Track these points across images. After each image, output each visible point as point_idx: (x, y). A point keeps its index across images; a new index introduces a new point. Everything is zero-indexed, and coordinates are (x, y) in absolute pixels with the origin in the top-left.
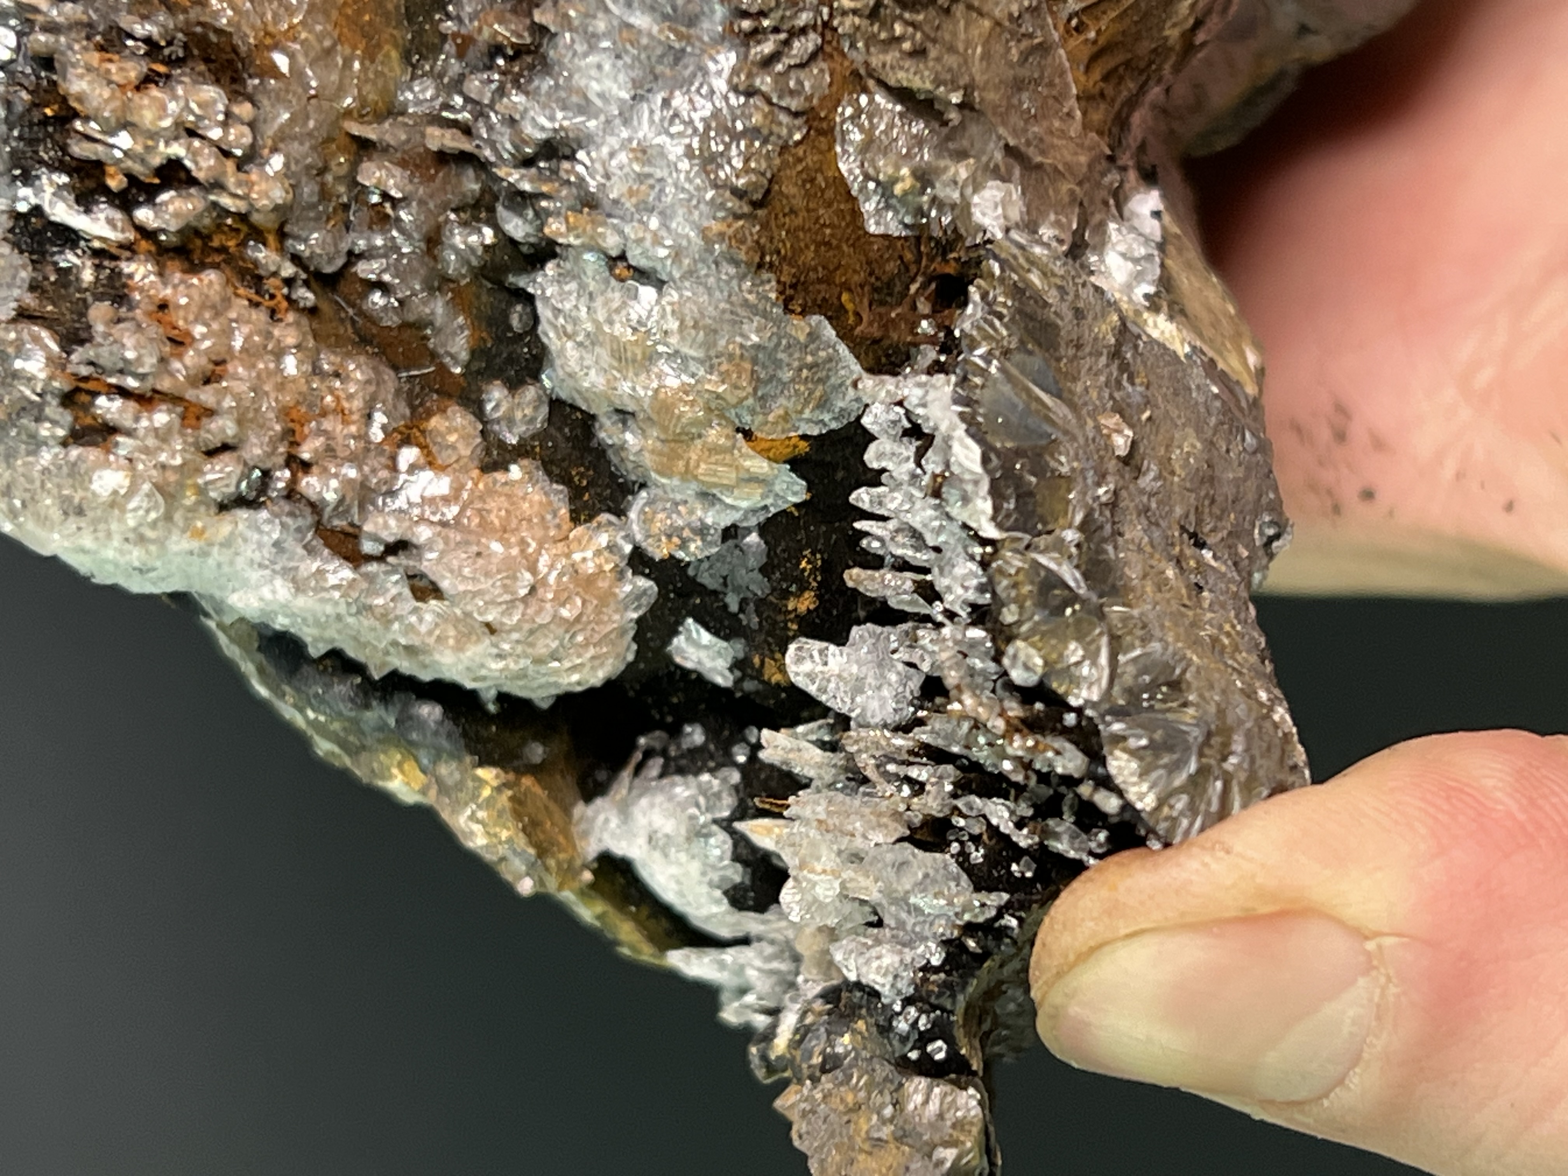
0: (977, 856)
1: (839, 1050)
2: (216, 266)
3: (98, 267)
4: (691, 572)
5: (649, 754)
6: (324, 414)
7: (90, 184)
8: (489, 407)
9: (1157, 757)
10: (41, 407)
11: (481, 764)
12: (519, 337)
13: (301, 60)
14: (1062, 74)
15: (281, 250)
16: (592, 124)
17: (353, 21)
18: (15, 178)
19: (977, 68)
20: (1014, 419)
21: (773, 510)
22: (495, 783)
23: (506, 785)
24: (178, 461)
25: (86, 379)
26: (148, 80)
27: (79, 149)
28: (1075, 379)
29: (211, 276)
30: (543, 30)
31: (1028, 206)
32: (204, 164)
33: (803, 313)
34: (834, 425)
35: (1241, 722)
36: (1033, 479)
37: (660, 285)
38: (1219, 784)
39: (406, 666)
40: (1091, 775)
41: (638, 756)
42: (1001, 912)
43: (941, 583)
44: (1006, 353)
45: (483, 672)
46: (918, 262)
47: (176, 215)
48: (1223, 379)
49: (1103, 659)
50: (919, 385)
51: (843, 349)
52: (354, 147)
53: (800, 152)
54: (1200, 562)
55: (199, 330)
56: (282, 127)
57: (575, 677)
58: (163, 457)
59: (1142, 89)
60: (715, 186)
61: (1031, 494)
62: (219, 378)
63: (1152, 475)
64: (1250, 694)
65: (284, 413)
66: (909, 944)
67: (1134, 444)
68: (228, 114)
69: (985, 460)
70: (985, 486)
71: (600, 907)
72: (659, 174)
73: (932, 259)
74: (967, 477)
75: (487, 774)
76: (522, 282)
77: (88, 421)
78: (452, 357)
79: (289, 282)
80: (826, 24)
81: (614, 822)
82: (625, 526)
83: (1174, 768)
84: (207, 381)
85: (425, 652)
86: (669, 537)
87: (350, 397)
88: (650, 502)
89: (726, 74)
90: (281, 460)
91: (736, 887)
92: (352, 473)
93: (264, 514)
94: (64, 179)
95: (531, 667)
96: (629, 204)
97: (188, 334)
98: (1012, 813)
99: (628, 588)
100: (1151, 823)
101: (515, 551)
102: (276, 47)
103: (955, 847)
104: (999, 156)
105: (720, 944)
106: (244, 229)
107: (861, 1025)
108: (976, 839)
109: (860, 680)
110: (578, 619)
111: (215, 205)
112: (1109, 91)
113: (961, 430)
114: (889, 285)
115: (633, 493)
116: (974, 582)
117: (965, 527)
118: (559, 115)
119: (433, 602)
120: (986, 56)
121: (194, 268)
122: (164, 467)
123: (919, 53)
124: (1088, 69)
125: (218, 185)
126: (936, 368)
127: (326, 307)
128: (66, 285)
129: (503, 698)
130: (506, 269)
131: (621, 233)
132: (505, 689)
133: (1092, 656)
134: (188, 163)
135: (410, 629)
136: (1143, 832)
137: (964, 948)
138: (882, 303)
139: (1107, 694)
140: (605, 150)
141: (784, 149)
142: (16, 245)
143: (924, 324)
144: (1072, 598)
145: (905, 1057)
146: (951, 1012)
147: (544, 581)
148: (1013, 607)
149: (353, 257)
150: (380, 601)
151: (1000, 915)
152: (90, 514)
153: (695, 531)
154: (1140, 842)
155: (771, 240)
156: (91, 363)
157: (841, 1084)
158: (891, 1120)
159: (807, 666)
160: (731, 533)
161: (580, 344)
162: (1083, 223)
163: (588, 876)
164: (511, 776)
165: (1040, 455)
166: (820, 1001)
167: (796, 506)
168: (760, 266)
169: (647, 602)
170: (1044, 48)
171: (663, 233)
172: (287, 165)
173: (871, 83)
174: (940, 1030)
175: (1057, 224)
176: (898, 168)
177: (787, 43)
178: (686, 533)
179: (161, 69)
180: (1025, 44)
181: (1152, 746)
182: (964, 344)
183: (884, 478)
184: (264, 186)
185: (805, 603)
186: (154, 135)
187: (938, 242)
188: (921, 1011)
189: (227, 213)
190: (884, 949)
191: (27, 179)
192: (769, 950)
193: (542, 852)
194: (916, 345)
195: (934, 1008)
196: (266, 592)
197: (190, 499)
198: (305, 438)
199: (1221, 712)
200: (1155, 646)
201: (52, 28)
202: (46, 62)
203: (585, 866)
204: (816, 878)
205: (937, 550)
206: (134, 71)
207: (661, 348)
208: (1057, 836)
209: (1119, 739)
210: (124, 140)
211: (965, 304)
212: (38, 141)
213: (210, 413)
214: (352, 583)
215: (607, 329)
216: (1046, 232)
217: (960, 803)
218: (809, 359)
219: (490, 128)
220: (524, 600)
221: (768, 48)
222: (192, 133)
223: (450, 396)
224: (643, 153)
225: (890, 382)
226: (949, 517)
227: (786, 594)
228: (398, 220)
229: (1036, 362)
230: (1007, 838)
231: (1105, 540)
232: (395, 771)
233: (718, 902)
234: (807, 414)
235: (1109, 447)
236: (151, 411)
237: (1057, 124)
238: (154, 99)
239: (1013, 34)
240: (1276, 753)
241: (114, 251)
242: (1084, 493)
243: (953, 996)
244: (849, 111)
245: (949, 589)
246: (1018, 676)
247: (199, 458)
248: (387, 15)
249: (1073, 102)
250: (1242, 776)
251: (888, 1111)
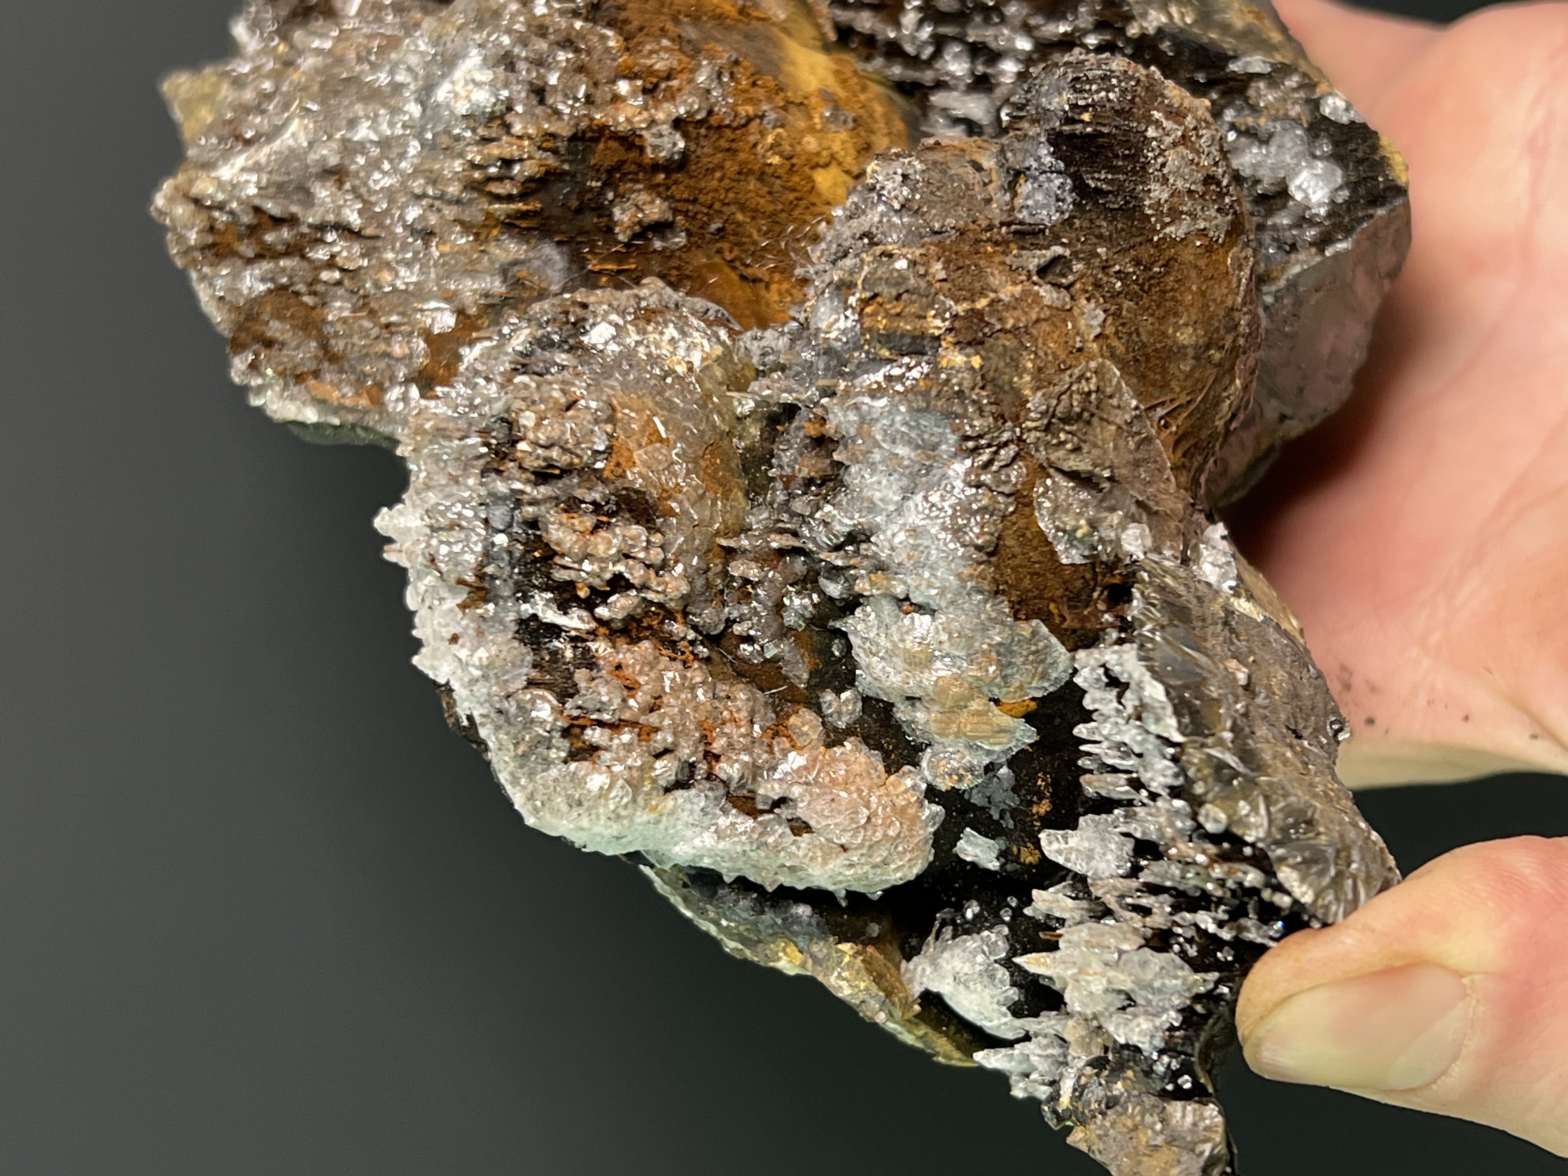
0: (1192, 951)
1: (1116, 1093)
2: (647, 638)
3: (575, 648)
4: (966, 796)
5: (944, 924)
6: (724, 723)
7: (566, 596)
8: (824, 706)
9: (1309, 868)
10: (550, 739)
11: (839, 942)
12: (839, 659)
13: (687, 505)
14: (1161, 454)
15: (685, 623)
16: (878, 519)
17: (713, 477)
18: (518, 599)
19: (1112, 455)
20: (1177, 667)
21: (1015, 750)
22: (851, 952)
23: (858, 953)
24: (639, 763)
25: (577, 718)
26: (597, 527)
27: (560, 575)
28: (1206, 640)
29: (646, 645)
30: (840, 464)
31: (1154, 537)
32: (636, 574)
33: (1027, 619)
34: (1051, 689)
35: (1354, 842)
36: (1198, 702)
37: (933, 612)
38: (1350, 882)
39: (786, 880)
40: (1267, 885)
41: (937, 924)
42: (1217, 983)
43: (1145, 777)
44: (1163, 627)
45: (841, 878)
46: (1095, 578)
47: (623, 608)
48: (1286, 634)
49: (1262, 810)
50: (1115, 652)
51: (1054, 640)
52: (723, 554)
53: (1014, 518)
54: (1302, 747)
55: (642, 680)
56: (680, 545)
57: (899, 875)
58: (629, 762)
59: (1205, 461)
60: (964, 545)
61: (1198, 712)
62: (659, 707)
63: (1263, 695)
64: (1355, 825)
65: (700, 725)
66: (1157, 1015)
67: (1249, 677)
68: (648, 541)
69: (1168, 693)
70: (1170, 710)
71: (923, 1030)
72: (926, 543)
73: (1104, 576)
74: (1157, 705)
75: (846, 947)
76: (838, 625)
77: (580, 744)
78: (798, 678)
79: (692, 643)
80: (1020, 439)
81: (928, 971)
82: (920, 772)
83: (1322, 873)
84: (652, 710)
85: (802, 869)
86: (950, 775)
87: (739, 710)
88: (934, 755)
89: (962, 476)
90: (701, 755)
91: (1015, 1003)
92: (746, 758)
93: (693, 791)
94: (550, 595)
95: (871, 871)
96: (909, 564)
97: (637, 682)
98: (1214, 919)
99: (927, 812)
100: (1312, 910)
101: (855, 796)
102: (670, 497)
103: (1176, 948)
104: (1134, 509)
105: (1009, 1044)
106: (662, 612)
107: (1130, 1073)
108: (1190, 941)
109: (1091, 850)
110: (898, 836)
111: (644, 599)
112: (1188, 464)
113: (1147, 676)
114: (1078, 595)
115: (922, 750)
116: (1169, 772)
117: (1159, 737)
118: (857, 516)
119: (805, 835)
120: (1116, 447)
121: (634, 641)
122: (630, 768)
123: (1077, 450)
124: (1174, 452)
125: (645, 587)
126: (1120, 642)
127: (715, 656)
128: (556, 661)
129: (851, 895)
130: (828, 618)
131: (905, 583)
132: (853, 889)
133: (1255, 809)
134: (627, 575)
135: (792, 855)
136: (1306, 918)
137: (1195, 1012)
138: (1076, 607)
139: (1269, 832)
140: (889, 533)
141: (1004, 517)
142: (521, 641)
143: (1107, 616)
144: (1236, 774)
145: (1164, 1090)
146: (1192, 1055)
147: (875, 813)
148: (1201, 783)
149: (730, 622)
150: (771, 840)
151: (1216, 987)
152: (586, 804)
153: (966, 770)
154: (1306, 925)
155: (1002, 575)
156: (579, 707)
157: (1121, 1115)
158: (1161, 1132)
159: (1055, 846)
160: (990, 768)
161: (882, 658)
162: (1186, 547)
163: (917, 1008)
164: (860, 947)
165: (1198, 687)
166: (1088, 1069)
167: (1030, 745)
168: (997, 592)
169: (939, 820)
170: (1148, 440)
171: (933, 580)
172: (685, 570)
173: (1051, 471)
174: (1186, 1068)
175: (1172, 547)
176: (1078, 521)
177: (996, 453)
178: (961, 771)
179: (605, 519)
180: (1137, 438)
181: (1305, 861)
182: (1136, 624)
183: (1095, 716)
184: (674, 583)
185: (1044, 807)
186: (603, 560)
187: (1106, 563)
188: (1171, 1057)
189: (651, 603)
190: (1141, 1020)
191: (526, 599)
192: (1045, 1041)
193: (889, 994)
194: (1103, 630)
195: (1180, 1053)
196: (697, 842)
197: (647, 787)
198: (714, 739)
199: (1342, 837)
200: (1292, 799)
201: (533, 503)
202: (533, 524)
203: (914, 1002)
204: (1090, 978)
205: (1140, 756)
206: (589, 522)
207: (937, 653)
208: (1247, 929)
209: (1282, 860)
210: (587, 566)
211: (1130, 600)
212: (531, 573)
213: (657, 730)
214: (753, 830)
215: (901, 645)
216: (1168, 553)
217: (1177, 918)
218: (1033, 648)
219: (811, 530)
220: (864, 827)
221: (985, 457)
222: (627, 556)
223: (799, 703)
224: (914, 532)
225: (1095, 653)
226: (1148, 732)
227: (1030, 804)
228: (757, 595)
229: (1181, 631)
230: (1214, 936)
231: (1246, 737)
232: (781, 954)
233: (1005, 1015)
234: (1034, 685)
235: (1235, 680)
236: (619, 734)
237: (1162, 486)
238: (603, 538)
239: (1129, 433)
240: (1379, 860)
241: (585, 636)
242: (1228, 709)
243: (1192, 1045)
244: (1041, 490)
245: (1152, 779)
246: (1210, 827)
247: (652, 759)
248: (731, 470)
249: (1169, 471)
250: (1362, 875)
251: (1159, 1126)
